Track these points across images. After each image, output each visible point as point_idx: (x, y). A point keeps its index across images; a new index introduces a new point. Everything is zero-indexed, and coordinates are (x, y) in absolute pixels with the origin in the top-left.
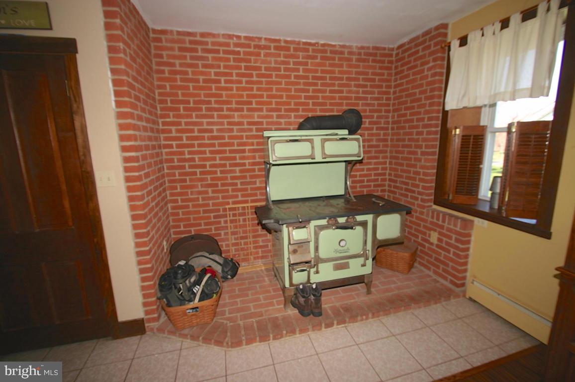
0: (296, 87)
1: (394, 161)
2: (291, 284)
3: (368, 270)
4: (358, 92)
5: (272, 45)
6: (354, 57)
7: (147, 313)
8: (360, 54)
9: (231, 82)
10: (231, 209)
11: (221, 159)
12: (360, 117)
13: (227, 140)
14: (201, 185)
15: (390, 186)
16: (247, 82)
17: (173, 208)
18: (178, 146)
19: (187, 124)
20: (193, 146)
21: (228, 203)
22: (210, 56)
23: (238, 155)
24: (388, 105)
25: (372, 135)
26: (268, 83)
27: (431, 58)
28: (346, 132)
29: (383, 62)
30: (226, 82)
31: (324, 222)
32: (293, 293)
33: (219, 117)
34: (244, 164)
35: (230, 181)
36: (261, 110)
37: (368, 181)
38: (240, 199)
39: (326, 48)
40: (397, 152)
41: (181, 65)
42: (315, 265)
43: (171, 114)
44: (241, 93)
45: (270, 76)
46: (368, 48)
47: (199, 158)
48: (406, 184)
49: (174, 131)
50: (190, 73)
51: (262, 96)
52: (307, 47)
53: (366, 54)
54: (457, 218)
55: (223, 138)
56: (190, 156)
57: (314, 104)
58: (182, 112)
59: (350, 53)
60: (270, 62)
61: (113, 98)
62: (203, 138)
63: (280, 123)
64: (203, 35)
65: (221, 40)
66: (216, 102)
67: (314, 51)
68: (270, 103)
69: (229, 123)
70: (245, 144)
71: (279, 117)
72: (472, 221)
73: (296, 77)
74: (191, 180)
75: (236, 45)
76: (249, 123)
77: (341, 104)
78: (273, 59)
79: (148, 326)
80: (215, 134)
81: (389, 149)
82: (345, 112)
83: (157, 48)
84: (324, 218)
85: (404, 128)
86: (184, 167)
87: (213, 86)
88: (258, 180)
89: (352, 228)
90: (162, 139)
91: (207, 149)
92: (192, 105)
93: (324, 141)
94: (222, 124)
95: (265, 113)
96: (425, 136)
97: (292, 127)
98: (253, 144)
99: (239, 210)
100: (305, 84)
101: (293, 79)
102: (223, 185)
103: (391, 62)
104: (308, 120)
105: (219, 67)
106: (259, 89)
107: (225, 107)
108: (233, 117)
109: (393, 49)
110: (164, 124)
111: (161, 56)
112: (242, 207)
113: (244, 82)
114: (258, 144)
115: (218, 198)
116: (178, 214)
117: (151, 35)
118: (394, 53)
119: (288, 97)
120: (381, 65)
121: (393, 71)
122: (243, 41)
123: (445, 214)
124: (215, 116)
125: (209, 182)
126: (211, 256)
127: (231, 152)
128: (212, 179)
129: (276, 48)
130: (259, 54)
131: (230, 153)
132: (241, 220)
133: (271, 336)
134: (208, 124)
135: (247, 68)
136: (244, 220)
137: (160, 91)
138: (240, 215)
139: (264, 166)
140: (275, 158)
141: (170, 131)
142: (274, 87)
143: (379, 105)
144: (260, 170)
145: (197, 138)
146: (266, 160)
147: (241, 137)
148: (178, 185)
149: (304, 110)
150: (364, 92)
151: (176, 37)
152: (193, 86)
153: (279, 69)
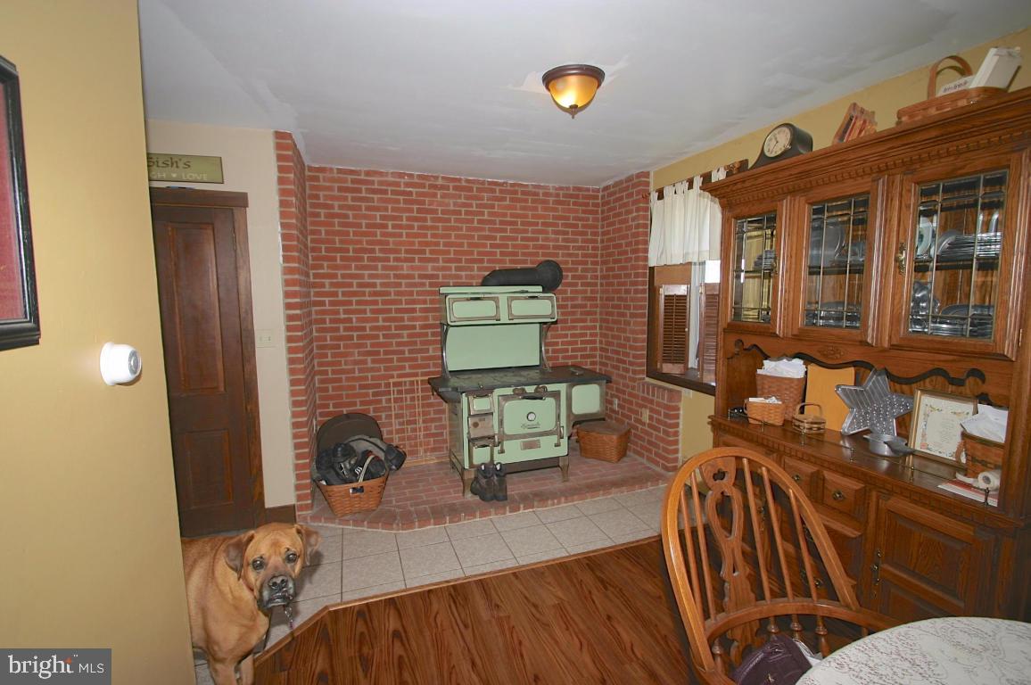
0: (480, 233)
1: (604, 325)
2: (471, 465)
3: (563, 451)
4: (557, 240)
5: (451, 185)
6: (551, 199)
7: (299, 498)
8: (558, 195)
9: (400, 227)
10: (395, 384)
11: (384, 320)
12: (560, 270)
13: (393, 297)
14: (359, 352)
15: (601, 357)
16: (420, 228)
17: (322, 381)
18: (332, 303)
19: (343, 276)
20: (350, 303)
21: (392, 377)
22: (376, 197)
23: (406, 316)
24: (596, 256)
25: (577, 292)
26: (445, 228)
27: (634, 208)
28: (540, 289)
29: (587, 205)
30: (394, 227)
31: (509, 391)
32: (473, 476)
33: (384, 268)
34: (414, 327)
35: (395, 348)
36: (436, 260)
37: (573, 350)
38: (408, 371)
39: (516, 188)
40: (607, 314)
41: (340, 207)
42: (499, 443)
43: (325, 264)
44: (411, 240)
45: (449, 220)
46: (568, 189)
47: (357, 318)
48: (617, 353)
49: (327, 286)
50: (351, 216)
51: (437, 244)
52: (494, 187)
53: (565, 196)
54: (664, 389)
55: (388, 294)
56: (346, 316)
57: (502, 254)
58: (339, 262)
59: (546, 194)
60: (448, 205)
61: (281, 253)
62: (363, 294)
63: (459, 277)
64: (368, 173)
65: (390, 179)
66: (381, 251)
67: (501, 191)
68: (448, 252)
69: (396, 276)
70: (414, 302)
71: (458, 269)
72: (679, 392)
73: (480, 221)
74: (346, 346)
75: (407, 185)
76: (421, 276)
77: (536, 254)
78: (451, 201)
79: (299, 515)
80: (378, 289)
81: (598, 310)
82: (541, 263)
83: (313, 187)
84: (510, 386)
85: (612, 284)
86: (337, 329)
87: (378, 231)
88: (431, 348)
89: (541, 399)
90: (312, 294)
91: (368, 308)
92: (351, 254)
93: (511, 299)
94: (387, 276)
95: (441, 264)
96: (632, 295)
97: (474, 282)
98: (424, 302)
99: (405, 385)
100: (491, 230)
101: (476, 224)
102: (386, 353)
103: (596, 205)
104: (494, 273)
105: (386, 209)
106: (434, 236)
107: (392, 256)
108: (402, 268)
109: (598, 191)
110: (316, 276)
111: (317, 197)
112: (410, 381)
113: (416, 228)
114: (432, 302)
115: (379, 370)
116: (326, 390)
117: (307, 173)
118: (600, 194)
119: (470, 245)
120: (584, 208)
121: (600, 216)
122: (416, 180)
123: (654, 386)
124: (380, 267)
125: (369, 349)
126: (371, 440)
127: (398, 311)
128: (372, 345)
129: (455, 188)
130: (435, 195)
131: (396, 313)
132: (408, 399)
133: (448, 518)
134: (371, 276)
135: (419, 211)
136: (413, 399)
137: (313, 237)
138: (407, 392)
139: (439, 330)
140: (453, 319)
141: (323, 285)
142: (453, 233)
143: (585, 256)
144: (434, 334)
145: (354, 294)
146: (443, 322)
147: (411, 293)
148: (329, 352)
149: (489, 261)
150: (564, 240)
151: (336, 175)
152: (354, 232)
153: (459, 213)
